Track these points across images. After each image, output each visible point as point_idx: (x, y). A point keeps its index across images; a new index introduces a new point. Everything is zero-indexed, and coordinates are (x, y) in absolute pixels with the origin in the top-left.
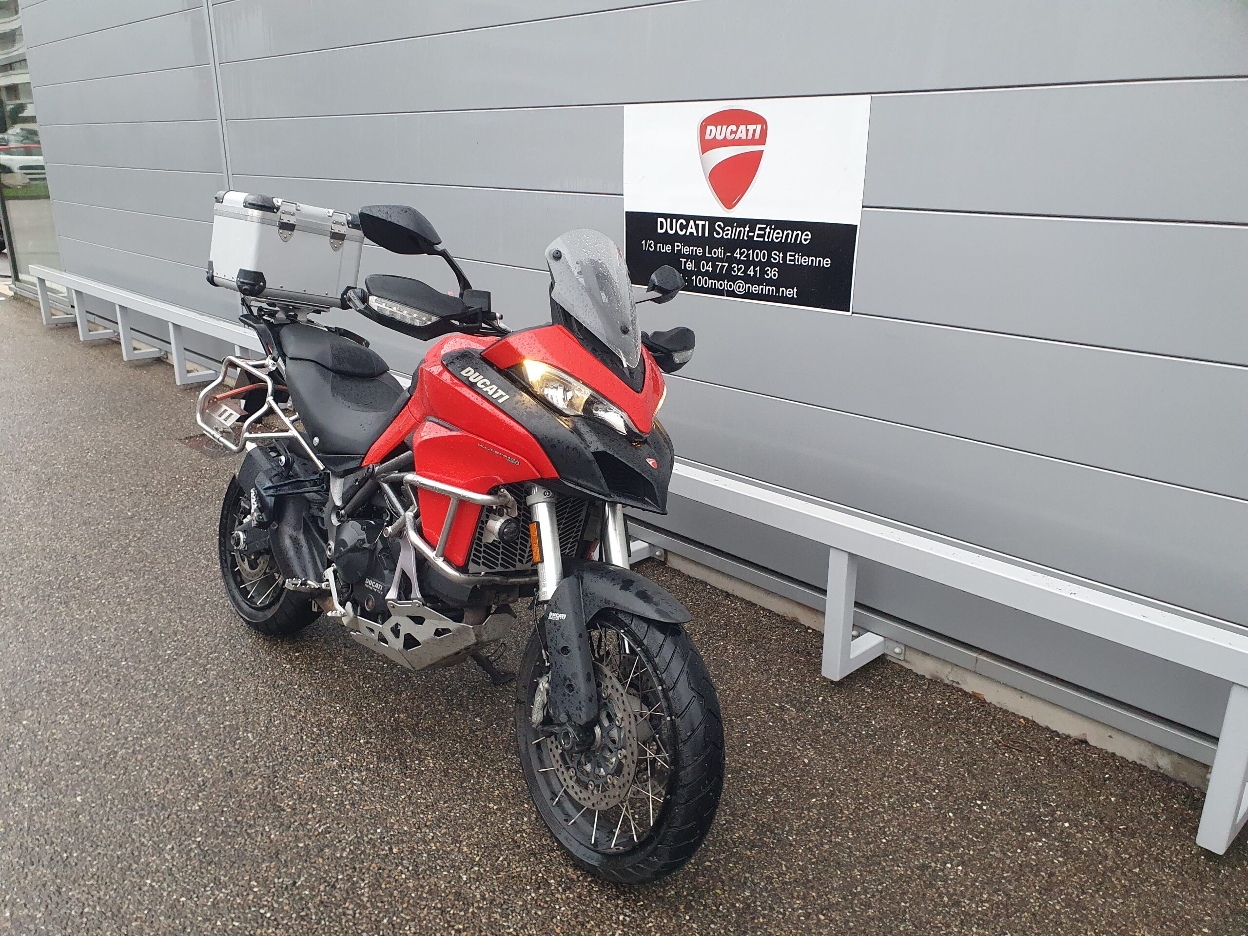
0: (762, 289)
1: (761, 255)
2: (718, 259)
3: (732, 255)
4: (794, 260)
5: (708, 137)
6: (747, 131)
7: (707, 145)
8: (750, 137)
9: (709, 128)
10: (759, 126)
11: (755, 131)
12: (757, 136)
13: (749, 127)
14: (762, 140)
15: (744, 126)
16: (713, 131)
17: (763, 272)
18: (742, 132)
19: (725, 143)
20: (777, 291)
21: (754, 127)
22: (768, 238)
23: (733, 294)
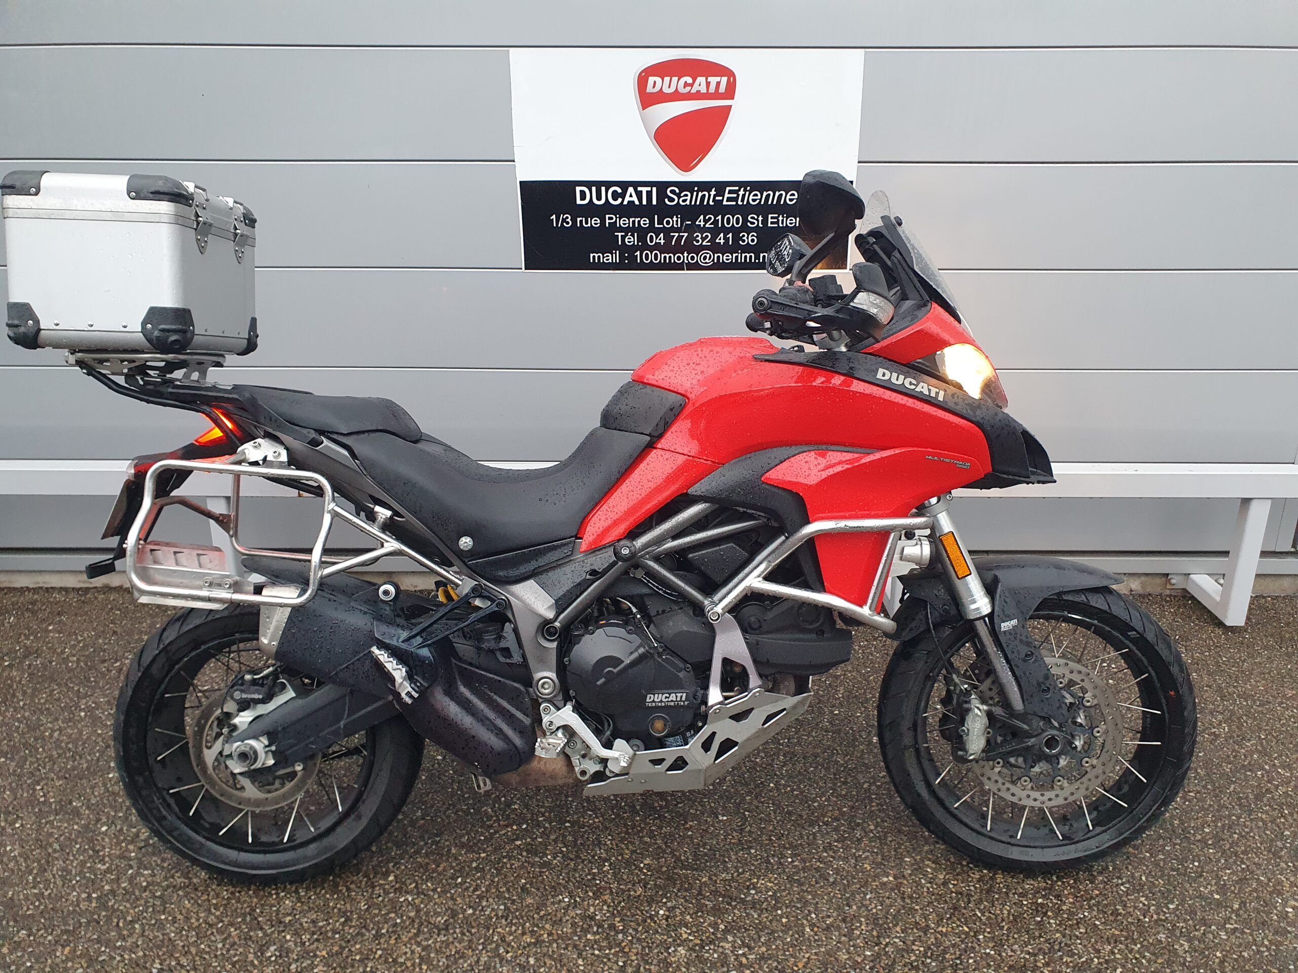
0: (737, 257)
1: (734, 221)
2: (673, 229)
3: (694, 222)
4: (777, 223)
5: (650, 89)
6: (708, 84)
7: (647, 100)
8: (712, 89)
9: (651, 80)
10: (725, 79)
11: (718, 84)
12: (722, 89)
13: (710, 79)
14: (730, 93)
15: (704, 78)
16: (655, 83)
17: (737, 238)
18: (700, 84)
19: (676, 96)
20: (757, 257)
21: (718, 79)
22: (743, 200)
23: (696, 267)
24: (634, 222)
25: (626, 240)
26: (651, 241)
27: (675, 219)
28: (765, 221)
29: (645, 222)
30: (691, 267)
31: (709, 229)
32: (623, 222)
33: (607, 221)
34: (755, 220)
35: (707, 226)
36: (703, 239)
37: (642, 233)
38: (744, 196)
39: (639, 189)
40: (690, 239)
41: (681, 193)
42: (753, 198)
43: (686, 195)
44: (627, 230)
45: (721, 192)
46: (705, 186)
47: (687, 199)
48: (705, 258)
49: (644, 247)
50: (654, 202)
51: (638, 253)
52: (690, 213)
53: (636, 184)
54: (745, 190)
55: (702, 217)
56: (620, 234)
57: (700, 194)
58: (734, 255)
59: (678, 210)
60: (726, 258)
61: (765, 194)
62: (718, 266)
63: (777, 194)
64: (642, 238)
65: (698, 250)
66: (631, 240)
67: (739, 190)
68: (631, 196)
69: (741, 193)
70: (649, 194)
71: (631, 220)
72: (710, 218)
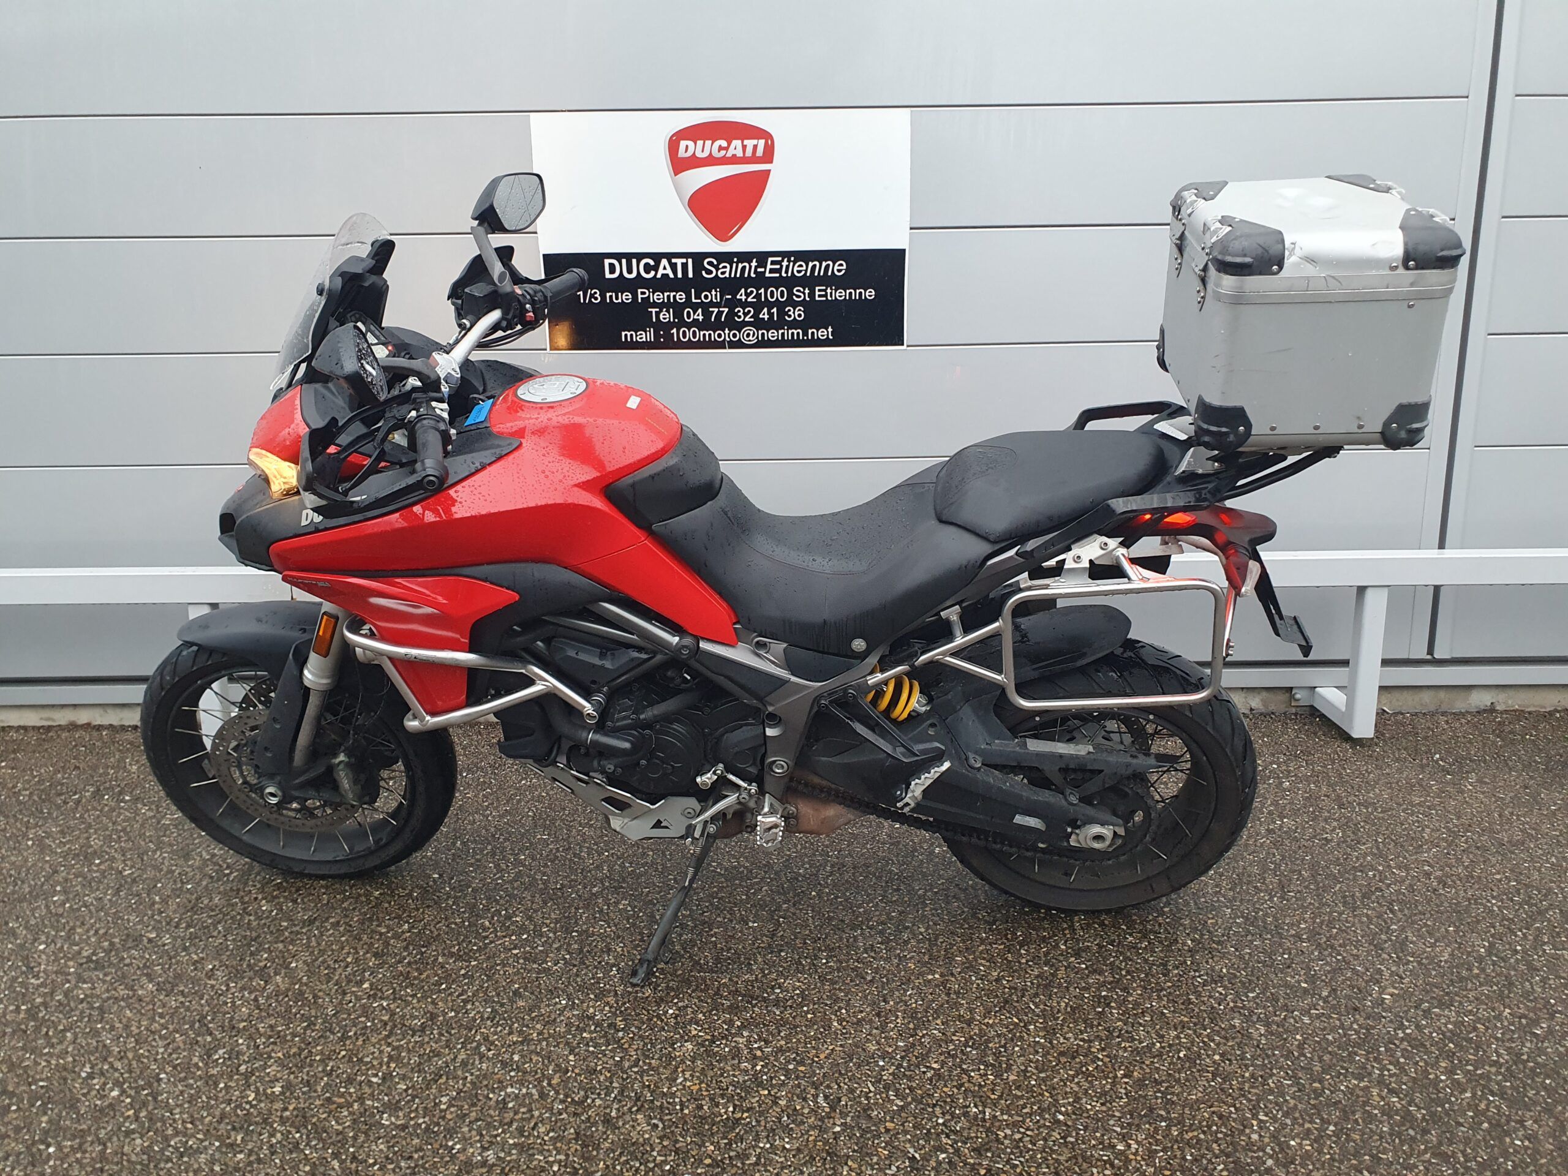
0: (783, 334)
1: (778, 294)
2: (712, 304)
3: (734, 296)
4: (826, 296)
5: (682, 153)
6: (744, 147)
7: (679, 165)
8: (749, 153)
9: (683, 144)
10: (762, 142)
11: (755, 147)
12: (760, 152)
13: (746, 142)
14: (768, 155)
15: (739, 142)
16: (687, 148)
17: (782, 313)
18: (736, 147)
19: (711, 161)
20: (805, 334)
21: (755, 142)
22: (787, 272)
23: (739, 345)
24: (669, 297)
25: (661, 317)
26: (689, 317)
27: (713, 293)
28: (812, 294)
29: (681, 297)
30: (734, 345)
31: (751, 304)
32: (657, 297)
33: (640, 296)
34: (801, 294)
35: (749, 300)
36: (745, 314)
37: (678, 308)
38: (788, 267)
39: (674, 260)
40: (732, 314)
41: (719, 264)
42: (799, 269)
43: (725, 267)
44: (661, 306)
45: (762, 263)
46: (745, 257)
47: (726, 271)
48: (748, 335)
49: (682, 323)
50: (691, 275)
51: (674, 331)
52: (729, 286)
53: (669, 256)
54: (789, 261)
55: (743, 291)
56: (654, 310)
57: (740, 266)
58: (780, 332)
59: (716, 283)
60: (772, 335)
61: (811, 264)
62: (762, 344)
63: (824, 264)
64: (678, 314)
65: (740, 326)
66: (666, 316)
67: (783, 261)
68: (664, 268)
69: (785, 263)
70: (685, 266)
71: (666, 294)
72: (752, 292)
